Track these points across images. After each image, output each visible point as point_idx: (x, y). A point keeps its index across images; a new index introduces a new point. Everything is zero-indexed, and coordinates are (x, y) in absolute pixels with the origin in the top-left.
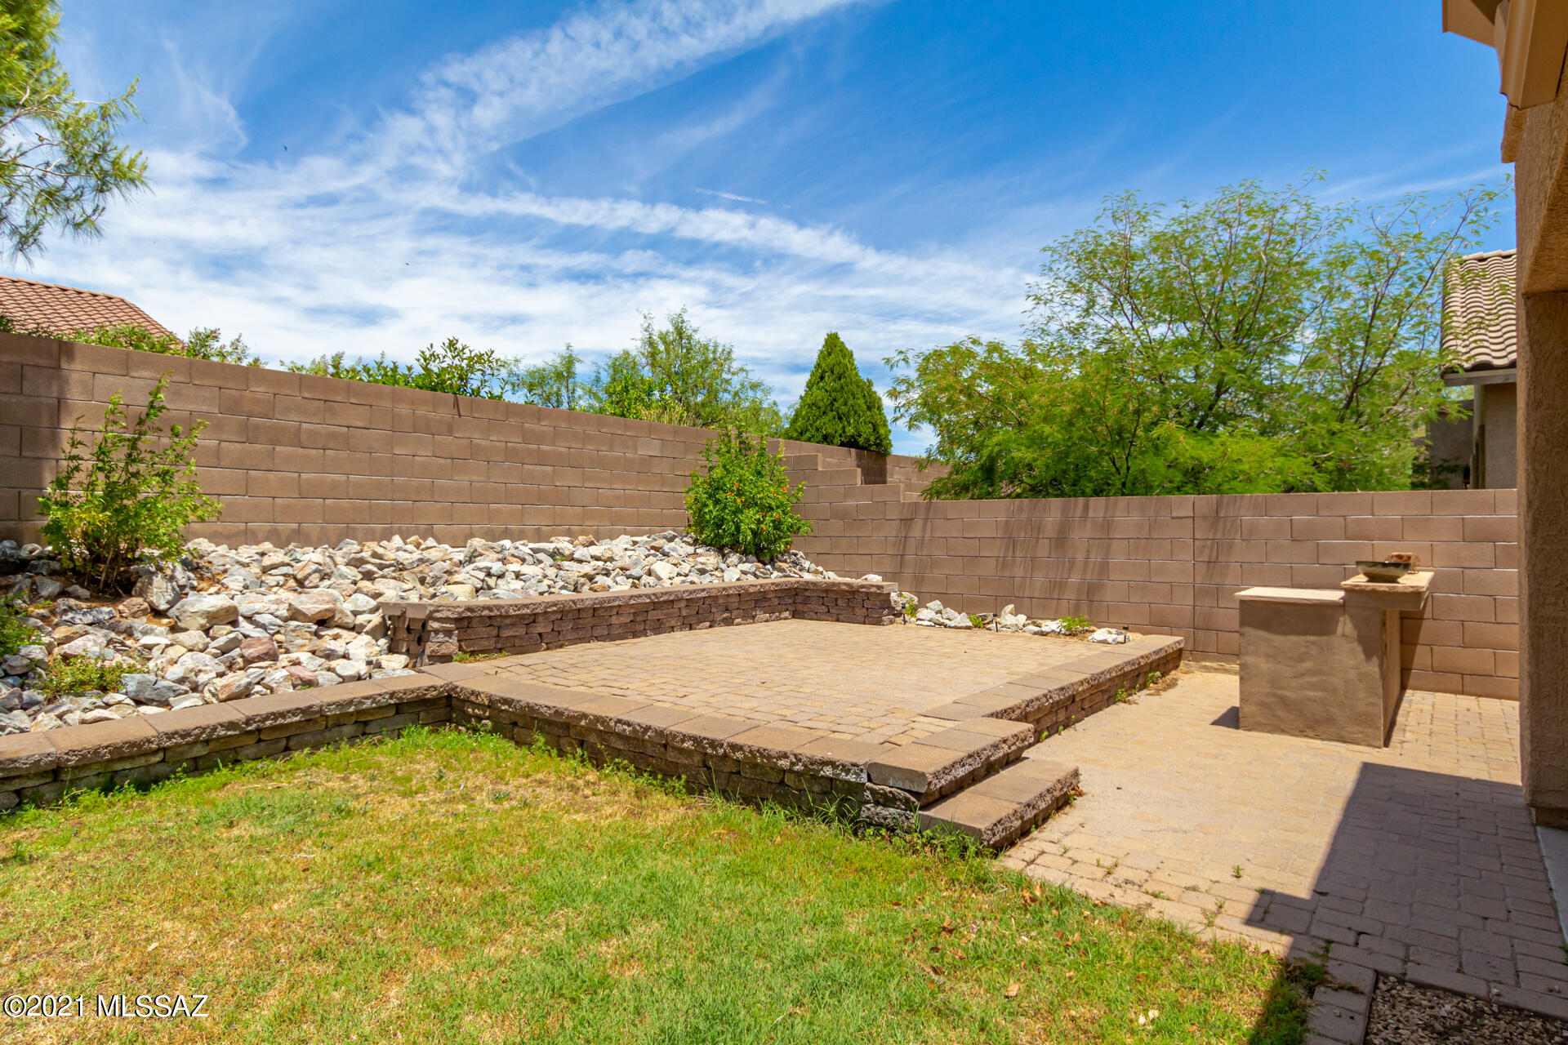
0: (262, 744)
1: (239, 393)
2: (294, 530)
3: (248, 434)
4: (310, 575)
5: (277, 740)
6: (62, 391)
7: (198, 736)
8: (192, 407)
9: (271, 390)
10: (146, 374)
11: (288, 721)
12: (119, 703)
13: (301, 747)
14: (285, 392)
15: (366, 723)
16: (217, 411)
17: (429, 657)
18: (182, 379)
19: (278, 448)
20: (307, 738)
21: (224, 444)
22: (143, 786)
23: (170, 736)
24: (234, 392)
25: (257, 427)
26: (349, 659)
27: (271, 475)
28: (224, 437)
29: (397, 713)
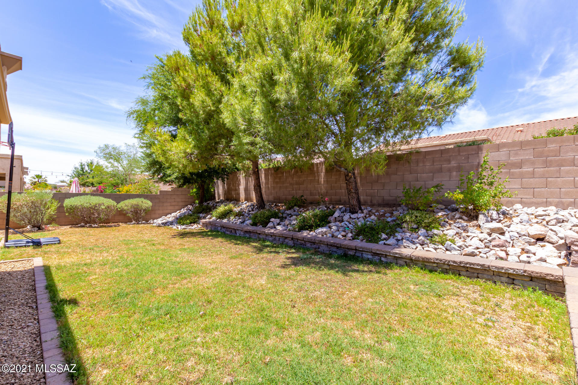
0: (468, 272)
1: (542, 149)
2: (571, 202)
3: (547, 164)
4: (552, 220)
5: (473, 273)
6: (479, 160)
7: (444, 262)
8: (522, 158)
9: (558, 145)
10: (505, 150)
11: (475, 267)
12: (441, 248)
13: (482, 278)
14: (565, 144)
15: (514, 279)
16: (532, 157)
17: (572, 263)
18: (518, 148)
19: (562, 168)
20: (485, 276)
21: (536, 169)
22: (431, 271)
23: (437, 259)
24: (540, 149)
25: (551, 161)
26: (535, 255)
27: (559, 179)
28: (536, 167)
29: (531, 280)
